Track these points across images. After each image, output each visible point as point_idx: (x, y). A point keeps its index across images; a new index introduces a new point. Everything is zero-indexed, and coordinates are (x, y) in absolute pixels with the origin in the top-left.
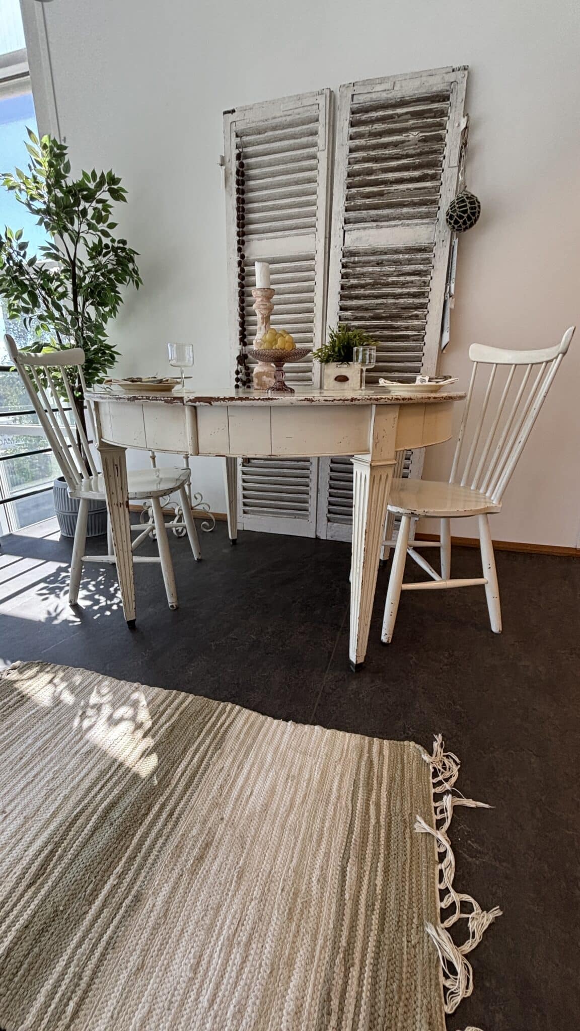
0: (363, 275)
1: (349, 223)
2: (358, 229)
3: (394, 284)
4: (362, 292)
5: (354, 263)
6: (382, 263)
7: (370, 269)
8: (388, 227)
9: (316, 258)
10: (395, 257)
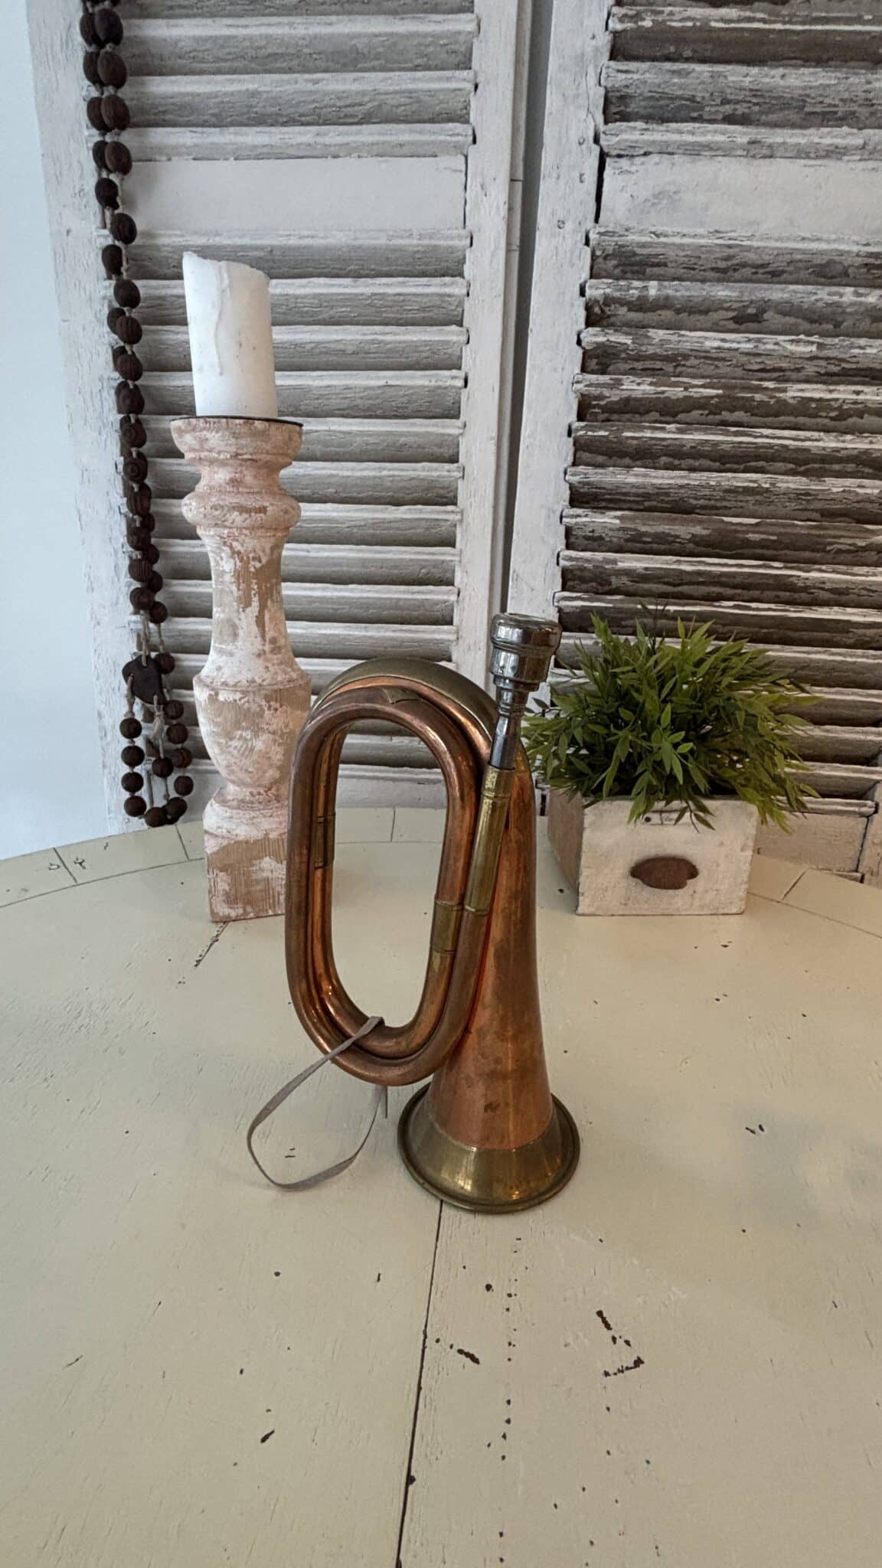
0: (675, 362)
1: (625, 117)
2: (666, 151)
3: (805, 414)
4: (670, 433)
5: (641, 305)
6: (756, 318)
7: (712, 341)
8: (801, 153)
9: (467, 269)
10: (823, 295)
